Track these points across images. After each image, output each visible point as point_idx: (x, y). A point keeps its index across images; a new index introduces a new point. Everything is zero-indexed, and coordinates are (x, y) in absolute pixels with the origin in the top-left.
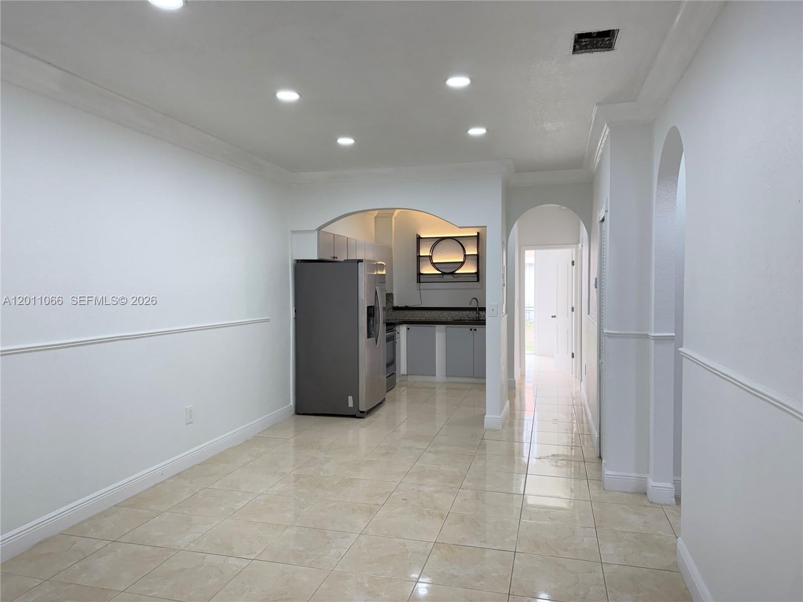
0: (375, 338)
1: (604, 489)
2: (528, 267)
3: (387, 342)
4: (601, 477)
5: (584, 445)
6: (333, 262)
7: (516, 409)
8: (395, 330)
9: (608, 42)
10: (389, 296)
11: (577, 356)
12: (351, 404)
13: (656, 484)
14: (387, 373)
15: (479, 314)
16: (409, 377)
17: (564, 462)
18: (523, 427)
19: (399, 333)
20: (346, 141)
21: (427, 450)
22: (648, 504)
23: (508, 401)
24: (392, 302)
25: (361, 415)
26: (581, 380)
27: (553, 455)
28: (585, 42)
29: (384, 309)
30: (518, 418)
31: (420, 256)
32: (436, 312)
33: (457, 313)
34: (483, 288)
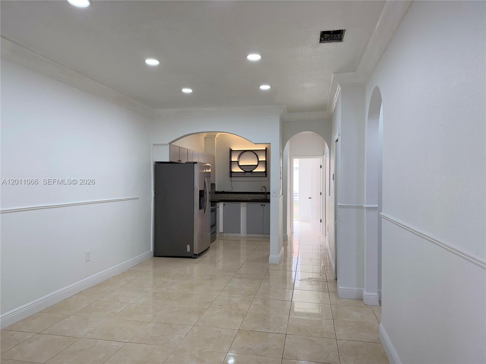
0: (204, 209)
1: (339, 298)
2: (295, 169)
3: (211, 212)
4: (337, 291)
5: (327, 272)
6: (178, 163)
7: (288, 252)
8: (216, 205)
9: (340, 37)
10: (213, 185)
11: (323, 221)
12: (188, 250)
13: (368, 294)
14: (211, 231)
15: (266, 196)
16: (224, 234)
17: (315, 282)
18: (292, 263)
19: (218, 207)
20: (187, 91)
21: (235, 276)
22: (364, 306)
23: (283, 247)
24: (215, 189)
25: (195, 256)
26: (326, 235)
27: (309, 278)
28: (326, 36)
29: (210, 193)
30: (289, 257)
31: (231, 161)
32: (241, 195)
33: (253, 195)
34: (269, 181)
